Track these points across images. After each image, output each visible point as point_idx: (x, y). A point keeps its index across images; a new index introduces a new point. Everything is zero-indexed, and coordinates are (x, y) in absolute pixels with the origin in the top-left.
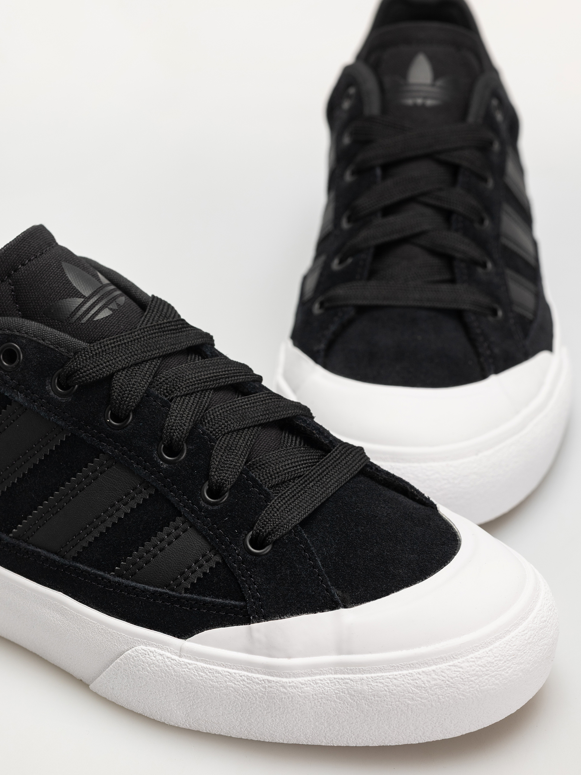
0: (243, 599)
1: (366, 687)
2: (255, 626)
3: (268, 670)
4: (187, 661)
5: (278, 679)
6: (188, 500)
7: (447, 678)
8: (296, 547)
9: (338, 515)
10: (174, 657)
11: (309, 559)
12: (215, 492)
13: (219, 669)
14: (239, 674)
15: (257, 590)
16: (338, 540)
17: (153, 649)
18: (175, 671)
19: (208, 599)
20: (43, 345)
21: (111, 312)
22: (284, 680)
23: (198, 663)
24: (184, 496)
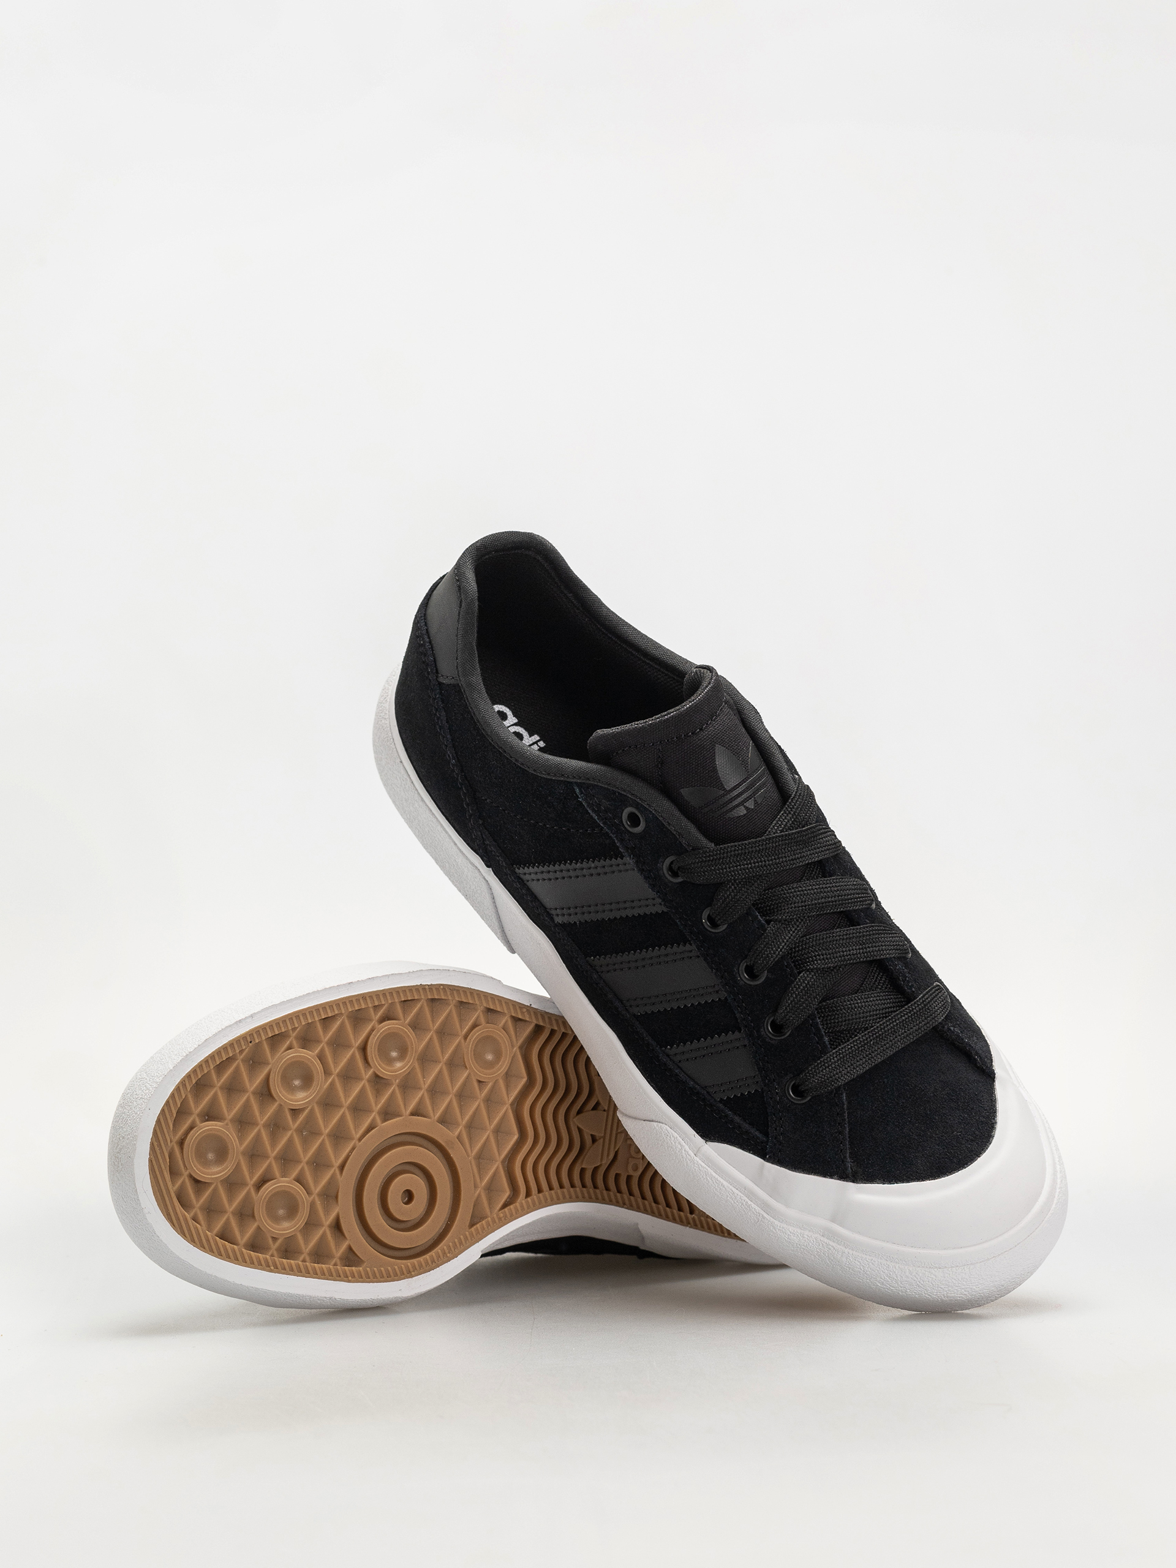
0: (766, 1134)
1: (844, 1259)
2: (768, 1165)
3: (766, 1207)
4: (700, 1162)
5: (772, 1219)
6: (751, 1022)
7: (919, 1280)
8: (831, 1108)
9: (885, 1080)
10: (691, 1152)
11: (839, 1123)
12: (778, 1028)
13: (725, 1183)
14: (741, 1196)
15: (782, 1134)
16: (876, 1107)
17: (676, 1135)
18: (687, 1164)
19: (737, 1119)
20: (666, 828)
21: (745, 812)
22: (776, 1222)
23: (709, 1169)
24: (749, 1016)
